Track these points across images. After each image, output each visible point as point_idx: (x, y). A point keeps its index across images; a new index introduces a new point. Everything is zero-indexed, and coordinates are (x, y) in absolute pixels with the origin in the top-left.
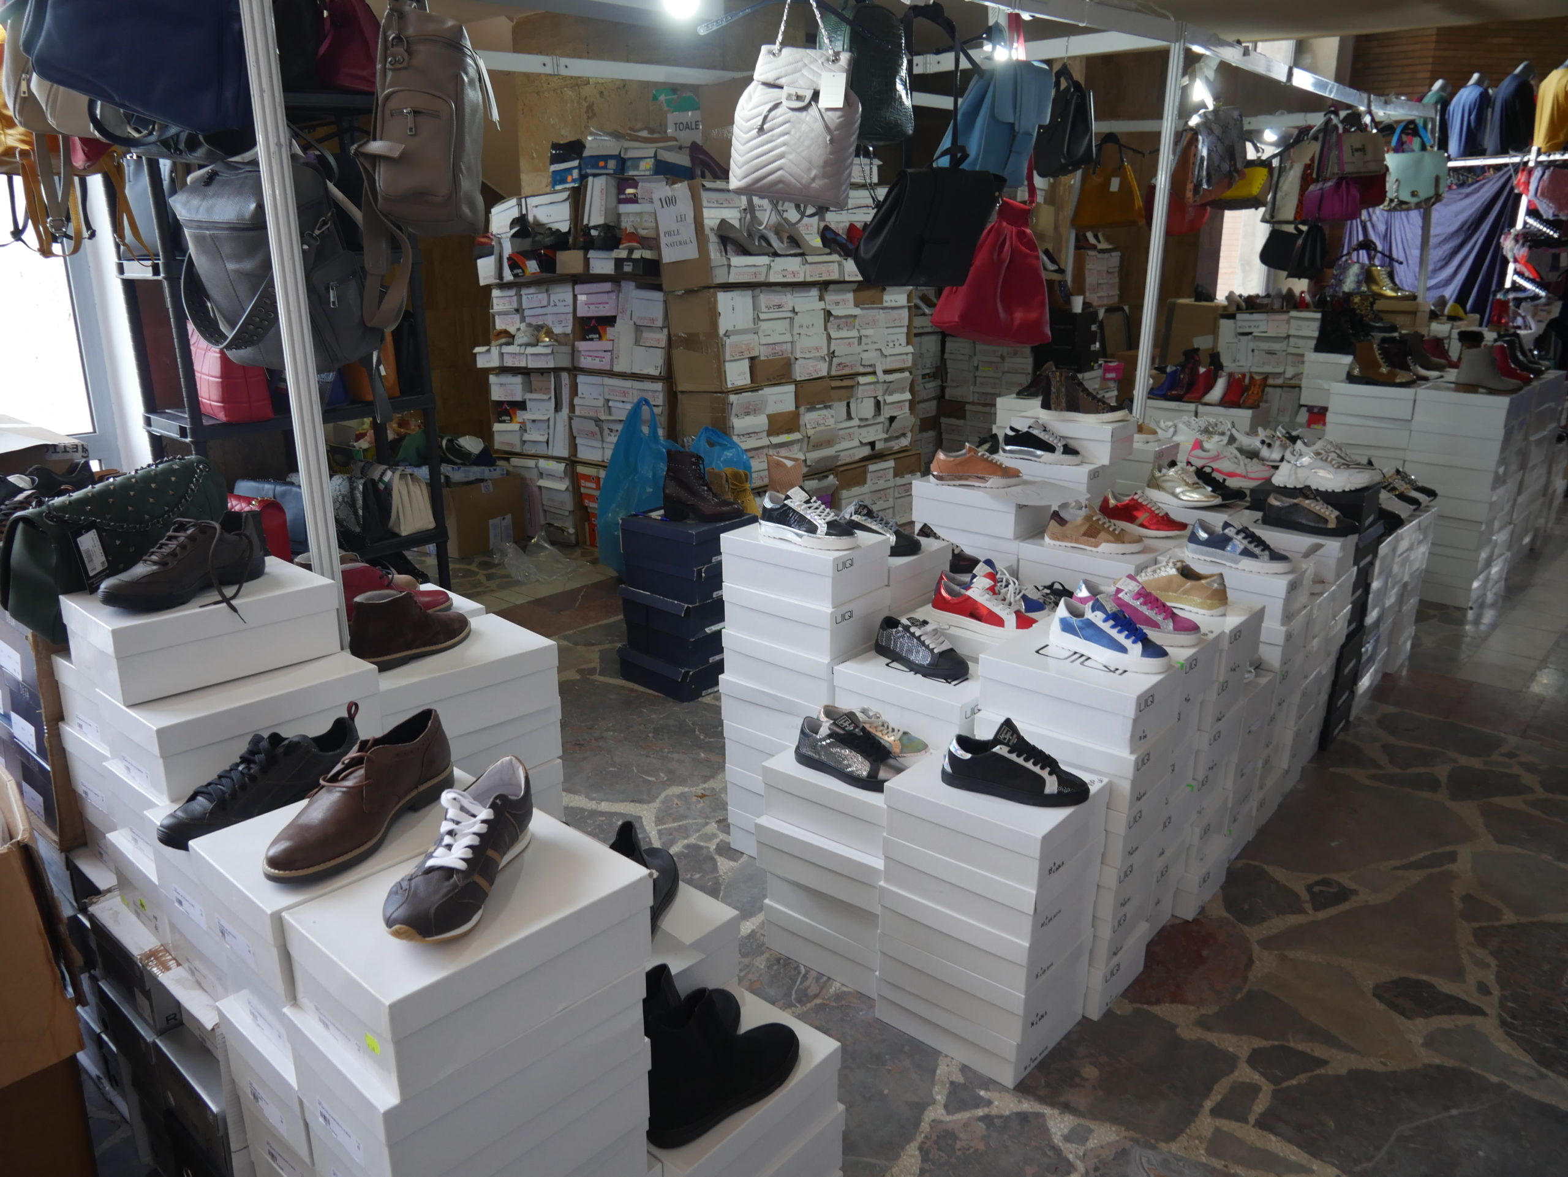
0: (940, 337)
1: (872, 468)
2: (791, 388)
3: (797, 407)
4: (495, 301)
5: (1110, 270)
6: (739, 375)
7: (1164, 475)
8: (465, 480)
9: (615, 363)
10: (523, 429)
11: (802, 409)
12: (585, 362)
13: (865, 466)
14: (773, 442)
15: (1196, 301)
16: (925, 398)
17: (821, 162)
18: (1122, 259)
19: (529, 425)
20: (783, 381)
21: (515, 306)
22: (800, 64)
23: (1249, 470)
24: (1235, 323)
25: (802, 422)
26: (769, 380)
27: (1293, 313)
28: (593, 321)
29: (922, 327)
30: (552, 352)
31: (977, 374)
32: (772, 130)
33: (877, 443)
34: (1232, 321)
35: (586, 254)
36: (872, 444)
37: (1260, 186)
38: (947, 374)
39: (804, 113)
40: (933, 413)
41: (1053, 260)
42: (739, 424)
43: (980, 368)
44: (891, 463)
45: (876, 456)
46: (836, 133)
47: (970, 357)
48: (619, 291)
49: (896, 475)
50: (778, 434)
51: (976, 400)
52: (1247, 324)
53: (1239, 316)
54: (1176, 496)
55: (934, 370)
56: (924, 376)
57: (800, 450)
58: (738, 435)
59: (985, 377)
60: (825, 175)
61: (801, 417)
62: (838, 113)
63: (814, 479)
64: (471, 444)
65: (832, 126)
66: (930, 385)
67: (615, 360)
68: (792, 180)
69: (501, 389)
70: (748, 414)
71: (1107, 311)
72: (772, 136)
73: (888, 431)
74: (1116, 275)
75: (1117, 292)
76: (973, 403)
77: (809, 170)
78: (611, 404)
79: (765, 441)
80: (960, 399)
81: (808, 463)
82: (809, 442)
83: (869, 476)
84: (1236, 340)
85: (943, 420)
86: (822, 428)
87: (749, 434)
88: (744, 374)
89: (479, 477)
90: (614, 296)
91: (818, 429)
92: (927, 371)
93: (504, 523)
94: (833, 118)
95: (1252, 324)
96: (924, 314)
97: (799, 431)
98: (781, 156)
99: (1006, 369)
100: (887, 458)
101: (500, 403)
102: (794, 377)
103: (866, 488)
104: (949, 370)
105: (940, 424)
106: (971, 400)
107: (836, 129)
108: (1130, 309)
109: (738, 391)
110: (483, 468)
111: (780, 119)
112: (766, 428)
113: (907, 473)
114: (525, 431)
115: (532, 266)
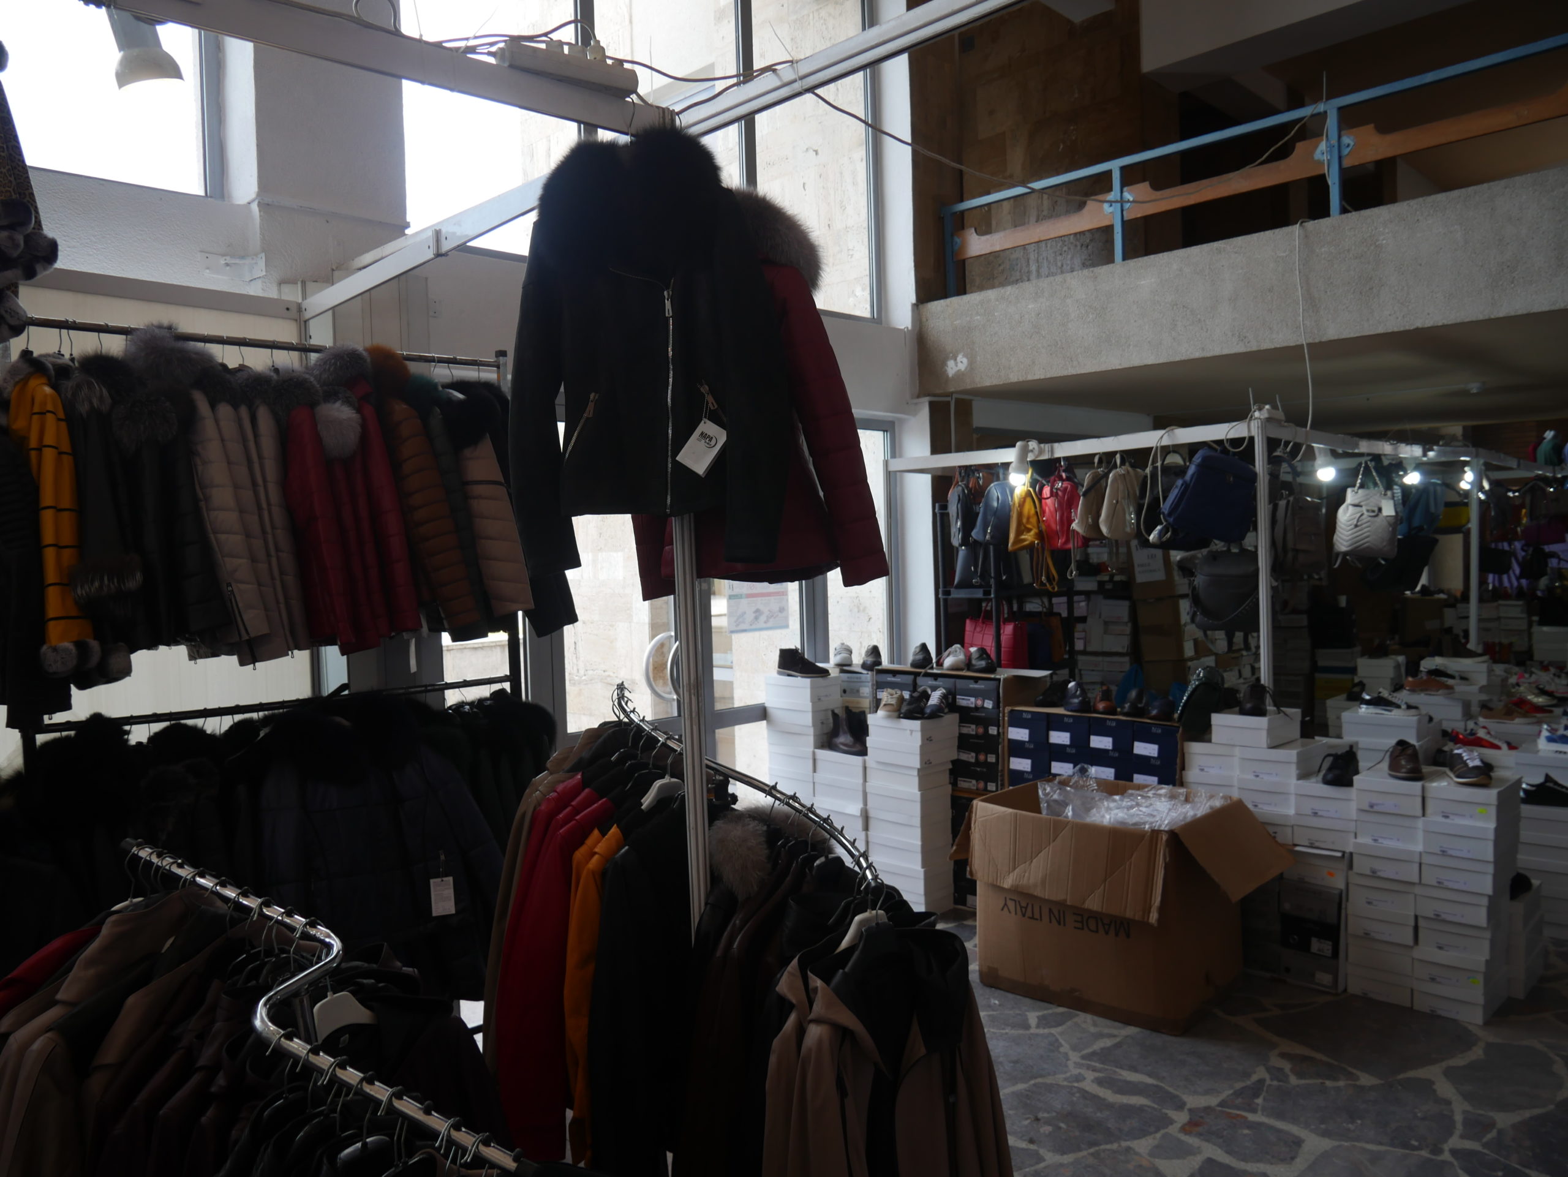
22: (1369, 496)
27: (1501, 602)
39: (1376, 518)
53: (1459, 605)
62: (1393, 518)
65: (1391, 523)
72: (1362, 528)
94: (1391, 520)
98: (1368, 537)
107: (1393, 525)
111: (1365, 521)
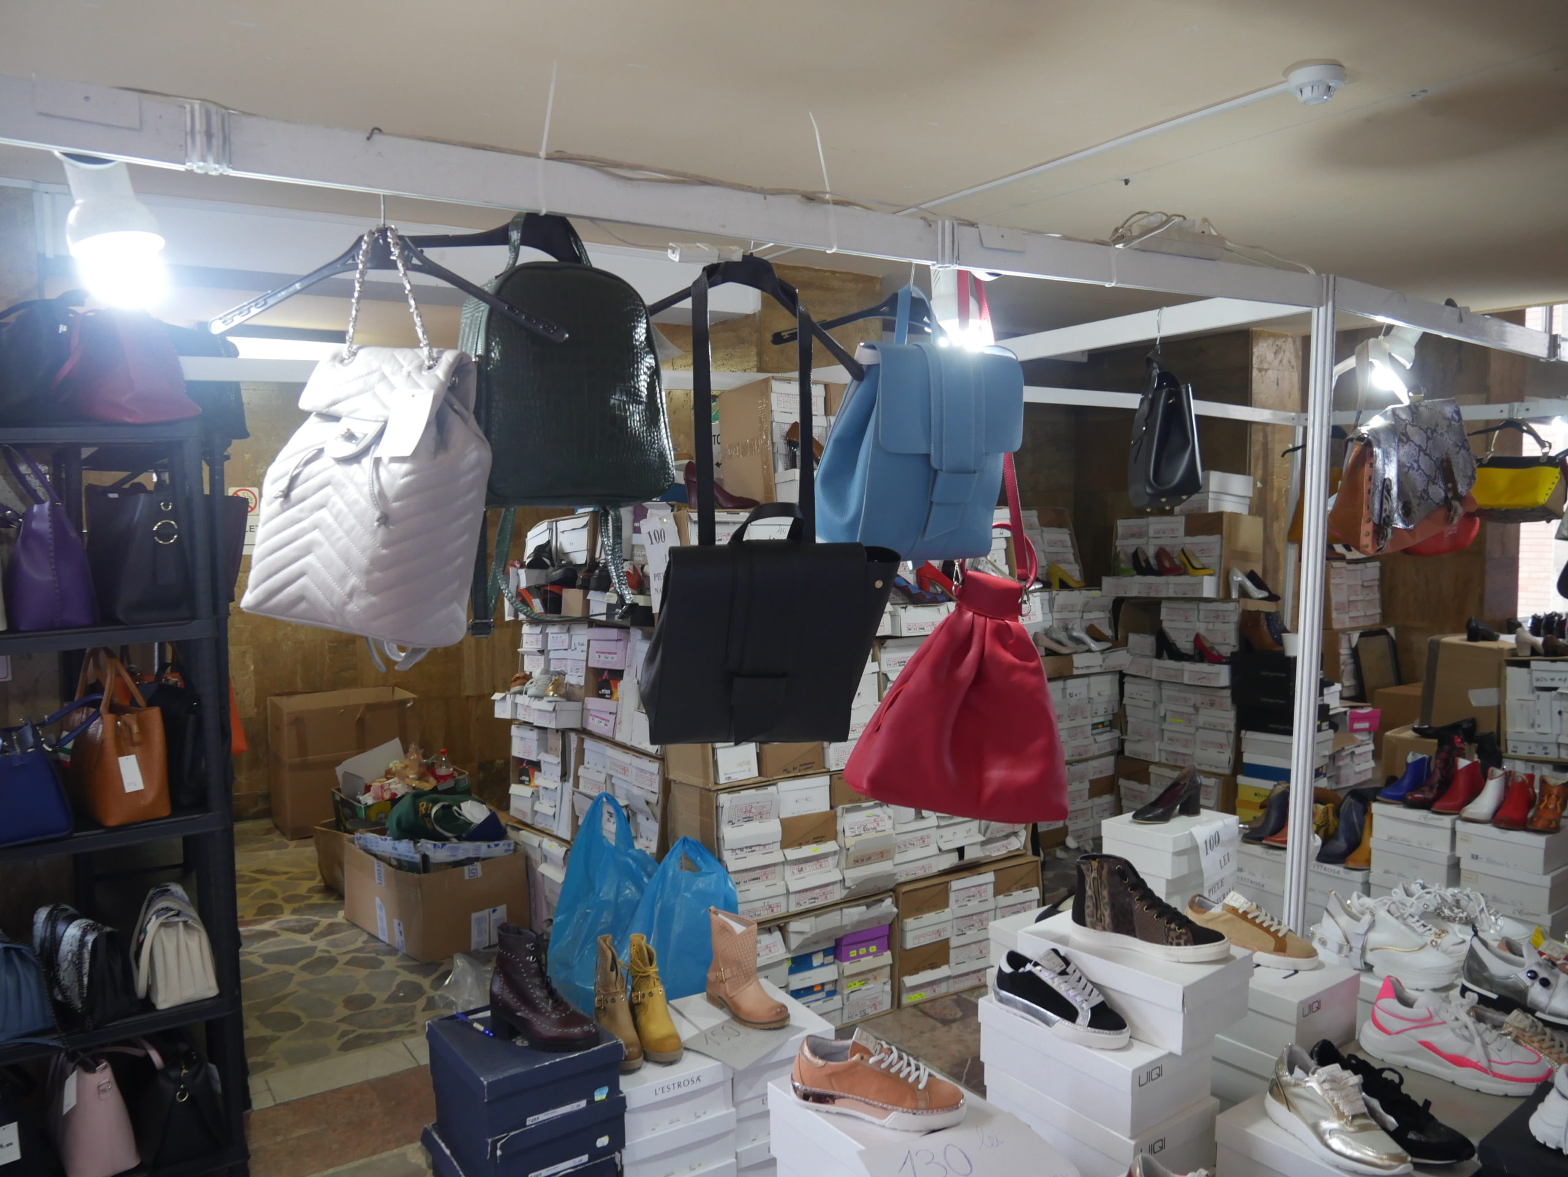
0: (1117, 677)
1: (956, 885)
2: (825, 780)
3: (832, 807)
4: (525, 638)
5: (1366, 584)
6: (741, 765)
7: (1296, 1085)
8: (452, 859)
9: (617, 730)
10: (535, 796)
11: (839, 810)
12: (594, 725)
13: (948, 882)
14: (789, 858)
15: (1470, 639)
16: (1097, 753)
17: (363, 561)
18: (1382, 570)
19: (542, 792)
20: (810, 772)
21: (540, 646)
22: (375, 377)
23: (1494, 1056)
24: (1530, 673)
25: (839, 828)
26: (786, 771)
28: (606, 673)
29: (1088, 667)
30: (554, 710)
31: (1165, 726)
32: (303, 499)
33: (966, 850)
34: (1524, 670)
35: (585, 595)
36: (961, 851)
37: (1550, 492)
38: (1127, 722)
39: (355, 466)
40: (1110, 772)
41: (1260, 584)
42: (731, 834)
43: (1168, 719)
44: (989, 877)
45: (966, 868)
46: (396, 505)
47: (1155, 705)
48: (628, 640)
49: (997, 893)
50: (799, 844)
51: (1163, 761)
52: (1549, 676)
54: (1320, 1136)
55: (1110, 717)
56: (1095, 726)
57: (838, 865)
58: (733, 850)
59: (1174, 731)
60: (372, 588)
61: (839, 820)
62: (405, 467)
63: (858, 905)
64: (474, 812)
65: (390, 493)
66: (1107, 736)
67: (618, 726)
68: (321, 597)
69: (522, 745)
70: (749, 819)
71: (1362, 635)
72: (301, 511)
73: (986, 831)
74: (1376, 589)
75: (1379, 611)
76: (1159, 764)
77: (342, 578)
78: (614, 781)
79: (777, 856)
80: (1142, 758)
81: (848, 883)
82: (847, 856)
83: (952, 897)
84: (1532, 697)
85: (1122, 782)
86: (872, 835)
87: (751, 847)
88: (748, 763)
89: (471, 855)
90: (621, 643)
91: (865, 836)
92: (1101, 720)
93: (494, 916)
94: (395, 476)
95: (1557, 676)
96: (1090, 651)
97: (835, 838)
98: (307, 550)
99: (1201, 724)
100: (982, 870)
101: (521, 761)
102: (827, 766)
103: (947, 914)
104: (1129, 719)
105: (1119, 787)
106: (1157, 760)
107: (397, 498)
108: (1397, 632)
109: (733, 788)
110: (478, 843)
111: (317, 480)
112: (779, 838)
113: (1017, 889)
114: (538, 798)
115: (537, 605)
